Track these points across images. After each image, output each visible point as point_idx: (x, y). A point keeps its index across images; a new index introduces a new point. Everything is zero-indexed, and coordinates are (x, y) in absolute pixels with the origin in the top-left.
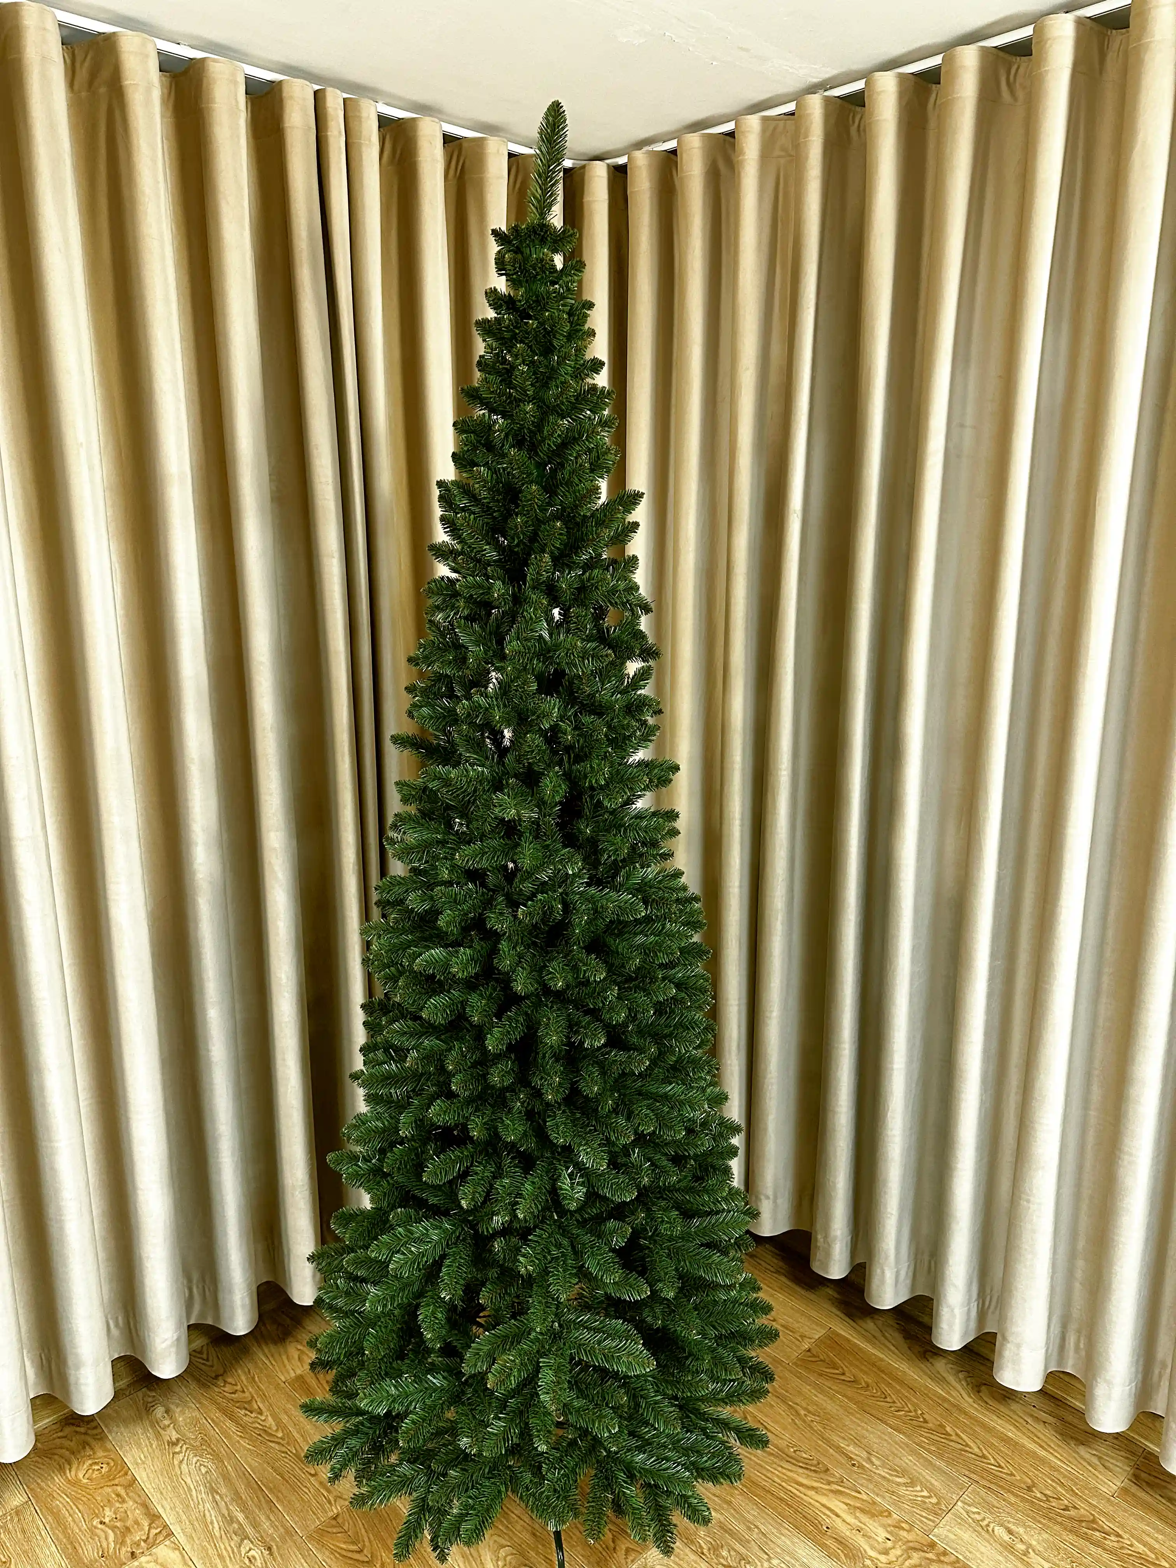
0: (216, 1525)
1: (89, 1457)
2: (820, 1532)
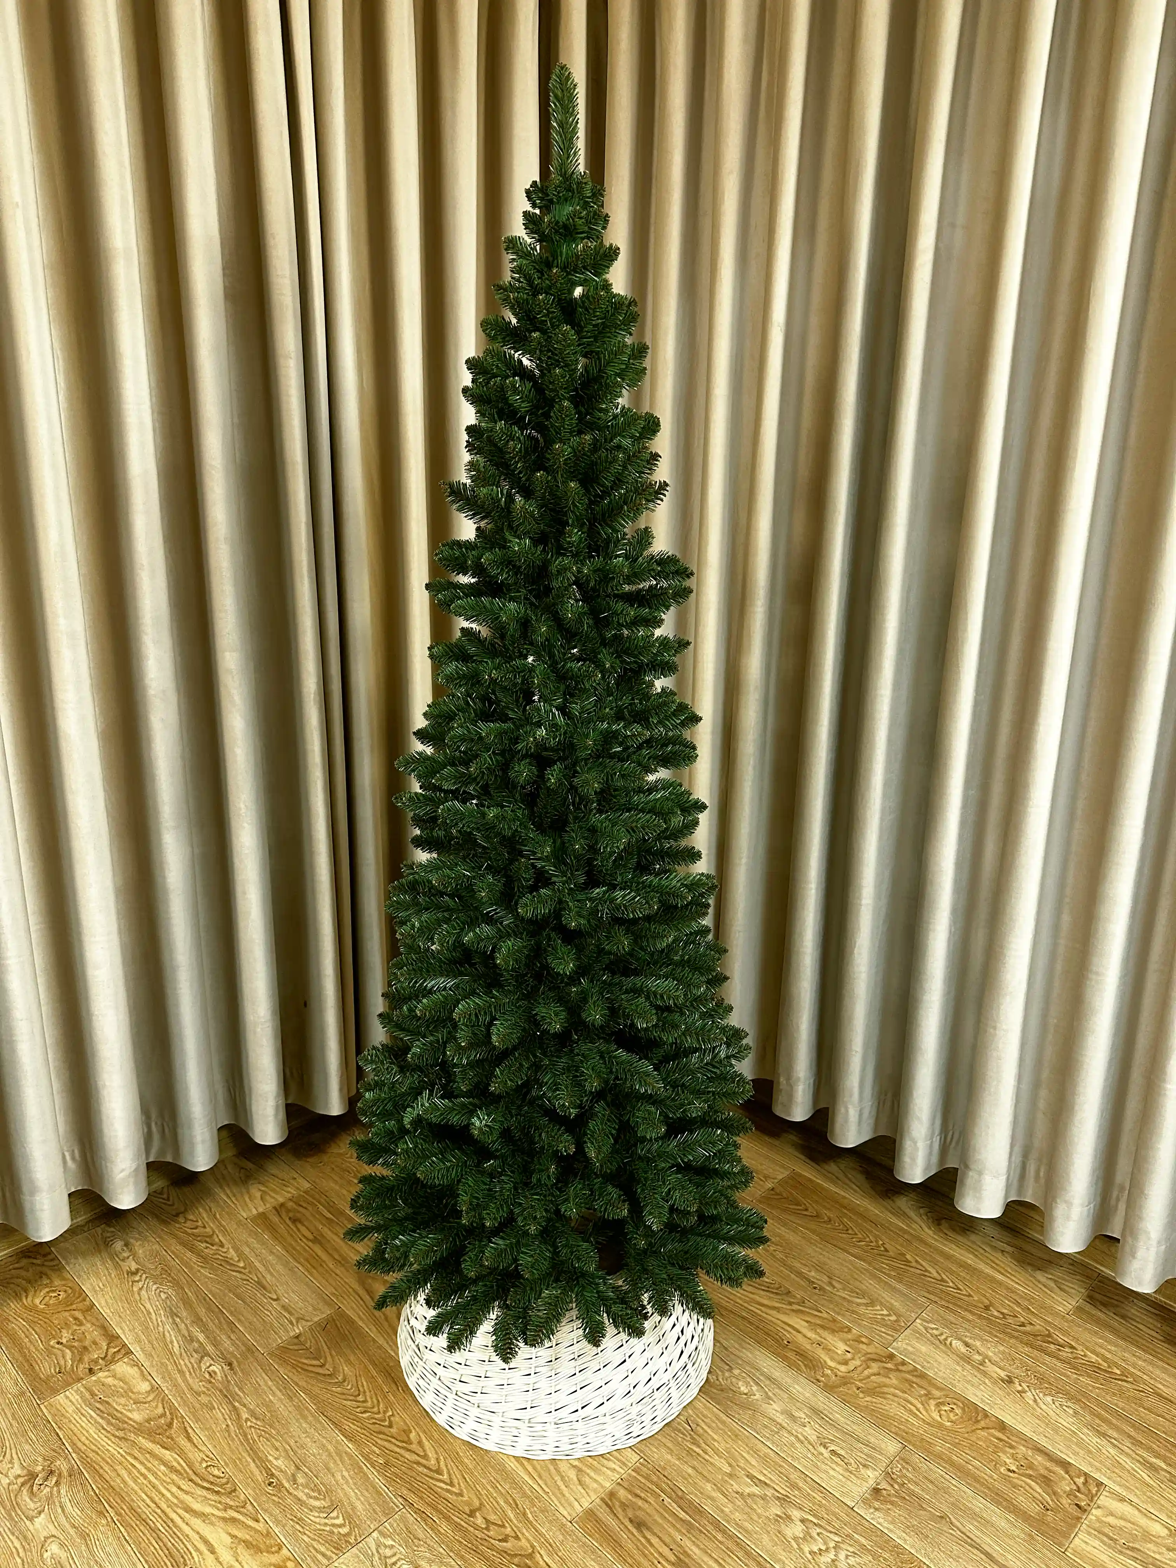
0: (175, 1344)
1: (46, 1286)
2: (780, 1345)
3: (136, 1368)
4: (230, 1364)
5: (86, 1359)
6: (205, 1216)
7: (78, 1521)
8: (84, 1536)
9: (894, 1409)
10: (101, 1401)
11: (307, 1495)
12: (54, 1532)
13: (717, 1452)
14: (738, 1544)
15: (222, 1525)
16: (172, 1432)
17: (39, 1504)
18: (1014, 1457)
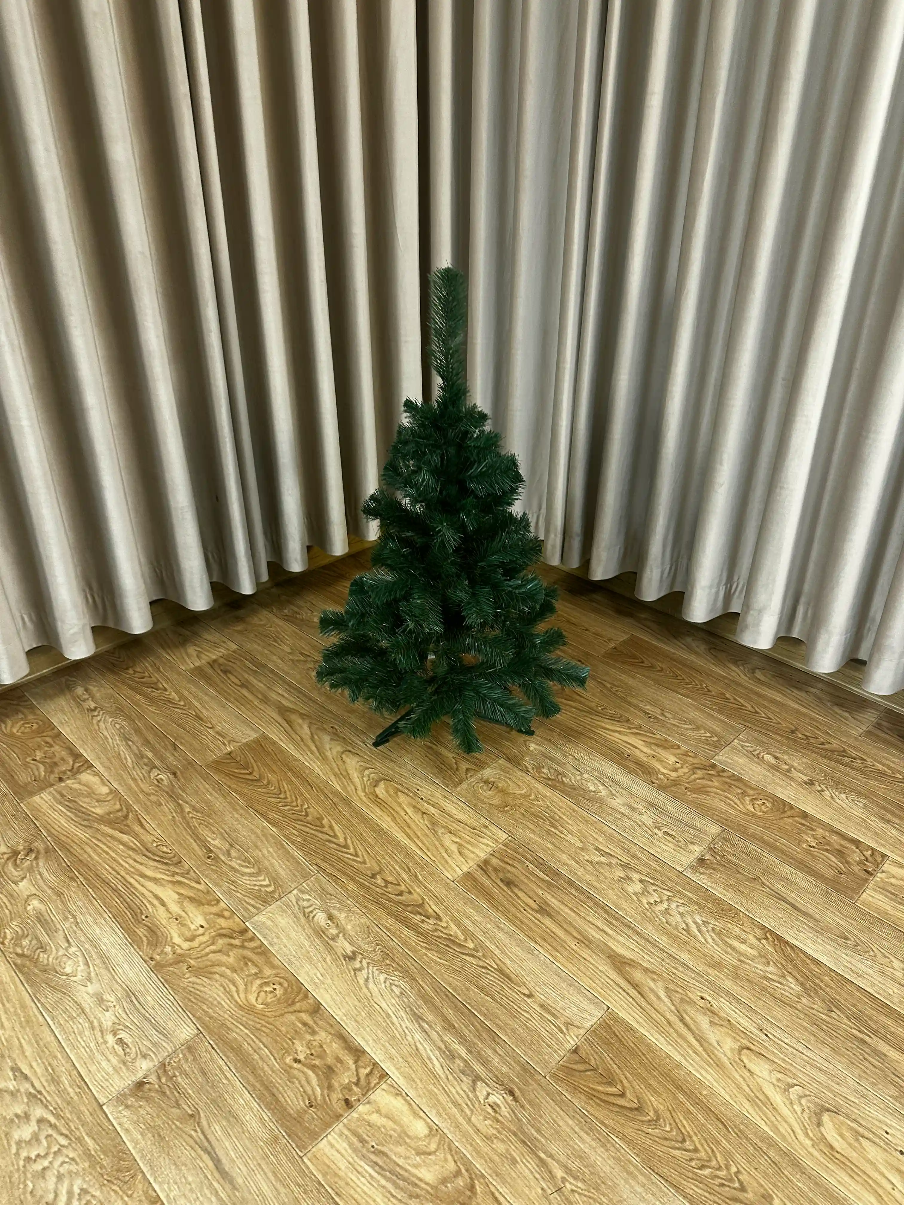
0: (129, 760)
1: (22, 719)
2: (622, 758)
3: (97, 778)
4: (174, 774)
5: (56, 771)
6: (150, 669)
7: (54, 884)
8: (59, 895)
9: (717, 803)
10: (69, 800)
11: (240, 865)
12: (34, 891)
13: (571, 833)
14: (588, 897)
15: (170, 885)
16: (128, 822)
17: (21, 873)
18: (813, 835)
